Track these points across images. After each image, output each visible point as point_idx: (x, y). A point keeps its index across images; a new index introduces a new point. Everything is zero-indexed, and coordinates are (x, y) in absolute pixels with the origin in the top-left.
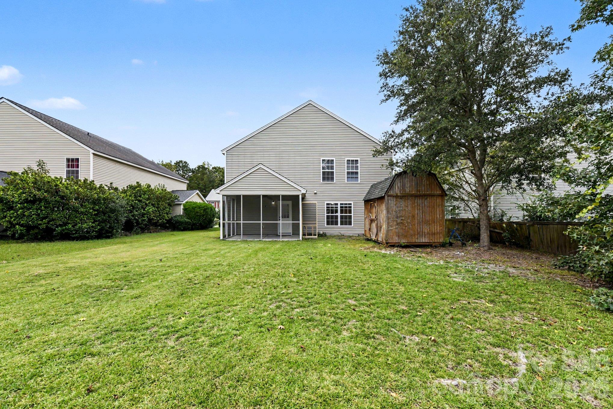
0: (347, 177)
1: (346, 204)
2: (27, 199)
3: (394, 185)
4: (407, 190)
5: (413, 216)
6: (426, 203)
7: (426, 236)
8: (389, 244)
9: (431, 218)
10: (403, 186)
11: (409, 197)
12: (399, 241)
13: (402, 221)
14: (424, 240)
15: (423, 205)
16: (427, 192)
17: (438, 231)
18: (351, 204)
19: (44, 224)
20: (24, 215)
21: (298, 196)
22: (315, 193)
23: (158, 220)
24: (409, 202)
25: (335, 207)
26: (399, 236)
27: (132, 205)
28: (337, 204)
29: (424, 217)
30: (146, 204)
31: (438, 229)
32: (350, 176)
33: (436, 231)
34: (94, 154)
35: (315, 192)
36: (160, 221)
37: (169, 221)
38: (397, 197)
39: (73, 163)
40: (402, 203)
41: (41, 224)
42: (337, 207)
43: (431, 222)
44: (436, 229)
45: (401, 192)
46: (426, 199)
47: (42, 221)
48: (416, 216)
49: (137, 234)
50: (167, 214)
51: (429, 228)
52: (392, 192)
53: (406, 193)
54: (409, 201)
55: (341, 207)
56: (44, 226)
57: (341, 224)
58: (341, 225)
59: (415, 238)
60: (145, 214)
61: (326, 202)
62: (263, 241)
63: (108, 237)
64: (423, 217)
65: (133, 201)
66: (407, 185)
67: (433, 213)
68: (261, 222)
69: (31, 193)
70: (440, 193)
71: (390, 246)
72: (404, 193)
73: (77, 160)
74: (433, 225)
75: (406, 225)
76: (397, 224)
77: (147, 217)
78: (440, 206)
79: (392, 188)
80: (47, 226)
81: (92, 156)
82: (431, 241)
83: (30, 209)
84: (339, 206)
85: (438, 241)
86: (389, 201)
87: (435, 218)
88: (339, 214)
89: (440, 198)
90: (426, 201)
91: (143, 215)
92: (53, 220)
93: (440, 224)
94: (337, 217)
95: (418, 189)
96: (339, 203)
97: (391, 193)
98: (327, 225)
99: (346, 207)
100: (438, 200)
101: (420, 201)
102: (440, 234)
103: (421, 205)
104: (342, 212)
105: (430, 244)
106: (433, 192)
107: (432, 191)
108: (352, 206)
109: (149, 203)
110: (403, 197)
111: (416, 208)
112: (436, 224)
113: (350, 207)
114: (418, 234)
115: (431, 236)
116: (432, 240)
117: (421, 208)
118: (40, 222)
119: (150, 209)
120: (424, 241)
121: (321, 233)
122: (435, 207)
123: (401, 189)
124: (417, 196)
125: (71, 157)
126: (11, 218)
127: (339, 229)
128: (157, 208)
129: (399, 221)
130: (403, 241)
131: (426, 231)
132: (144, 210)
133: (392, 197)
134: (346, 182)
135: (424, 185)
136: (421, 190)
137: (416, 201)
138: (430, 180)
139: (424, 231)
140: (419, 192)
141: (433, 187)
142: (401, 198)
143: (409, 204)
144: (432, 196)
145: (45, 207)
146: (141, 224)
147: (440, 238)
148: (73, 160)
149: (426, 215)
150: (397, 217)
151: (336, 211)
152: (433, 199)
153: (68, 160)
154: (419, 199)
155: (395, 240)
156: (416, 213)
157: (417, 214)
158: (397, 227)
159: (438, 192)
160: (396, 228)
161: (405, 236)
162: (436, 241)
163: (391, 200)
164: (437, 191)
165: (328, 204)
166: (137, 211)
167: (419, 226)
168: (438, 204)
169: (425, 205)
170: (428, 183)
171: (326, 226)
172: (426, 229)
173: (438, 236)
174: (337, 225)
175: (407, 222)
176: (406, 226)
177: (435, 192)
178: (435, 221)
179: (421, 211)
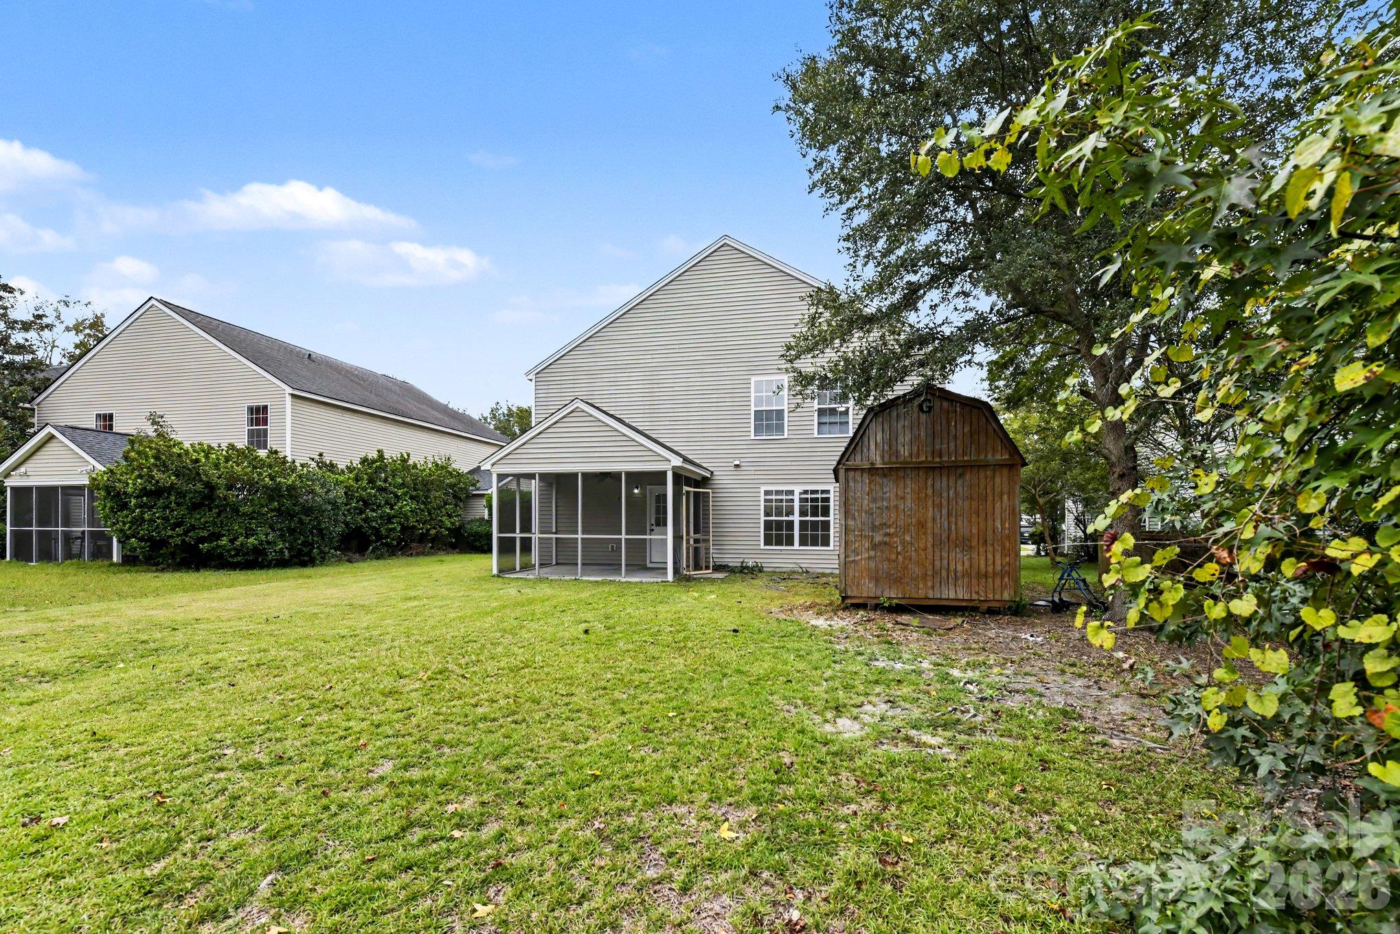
0: (819, 423)
1: (816, 492)
2: (145, 488)
3: (866, 439)
4: (905, 452)
5: (921, 525)
6: (960, 489)
7: (960, 582)
8: (849, 601)
9: (974, 531)
10: (892, 442)
11: (909, 472)
12: (879, 593)
13: (887, 539)
14: (951, 593)
15: (951, 492)
16: (964, 454)
17: (998, 568)
18: (828, 492)
19: (178, 535)
20: (143, 520)
21: (664, 473)
22: (737, 466)
23: (428, 530)
24: (910, 487)
25: (787, 501)
26: (877, 581)
27: (361, 499)
28: (792, 492)
29: (953, 527)
30: (396, 496)
31: (998, 562)
32: (826, 419)
33: (990, 569)
34: (293, 396)
35: (737, 462)
36: (433, 532)
37: (457, 532)
38: (872, 471)
39: (258, 415)
40: (890, 489)
41: (171, 537)
42: (792, 500)
43: (974, 543)
44: (990, 562)
45: (886, 459)
46: (961, 475)
47: (173, 529)
48: (930, 525)
49: (378, 558)
50: (450, 516)
51: (971, 559)
52: (858, 457)
53: (902, 459)
54: (909, 482)
55: (801, 500)
56: (178, 541)
57: (803, 542)
58: (801, 545)
59: (926, 584)
60: (394, 517)
61: (763, 488)
62: (583, 582)
63: (304, 564)
64: (949, 528)
65: (365, 489)
66: (905, 438)
67: (982, 515)
68: (580, 536)
69: (153, 477)
70: (1007, 457)
71: (853, 605)
72: (894, 459)
73: (265, 408)
74: (982, 550)
75: (899, 549)
76: (874, 547)
77: (399, 523)
78: (1005, 497)
79: (858, 448)
80: (183, 541)
81: (288, 399)
82: (975, 597)
83: (152, 507)
84: (796, 498)
85: (998, 597)
86: (852, 484)
87: (990, 533)
88: (796, 518)
89: (1005, 471)
90: (960, 482)
91: (390, 519)
92: (193, 528)
93: (1003, 548)
94: (790, 524)
95: (938, 447)
96: (798, 490)
97: (857, 461)
98: (766, 544)
99: (816, 500)
100: (998, 480)
101: (942, 483)
102: (1002, 579)
103: (945, 494)
104: (803, 513)
105: (972, 604)
106: (982, 457)
107: (979, 453)
108: (831, 496)
109: (405, 494)
110: (894, 471)
111: (930, 503)
112: (990, 548)
113: (827, 500)
114: (935, 573)
115: (974, 582)
116: (977, 593)
117: (945, 503)
118: (170, 533)
119: (407, 506)
120: (952, 596)
121: (750, 564)
122: (990, 498)
123: (886, 448)
124: (934, 469)
125: (255, 404)
126: (124, 524)
127: (796, 556)
128: (424, 503)
129: (878, 538)
130: (891, 594)
131: (960, 568)
132: (392, 508)
133: (858, 473)
134: (816, 435)
135: (956, 437)
136: (945, 451)
137: (930, 482)
138: (975, 420)
139: (952, 567)
140: (941, 457)
141: (982, 440)
142: (885, 476)
143: (908, 490)
144: (979, 466)
145: (178, 504)
146: (387, 537)
147: (1003, 588)
148: (258, 409)
149: (960, 523)
150: (874, 528)
151: (790, 512)
152: (982, 475)
153: (251, 410)
154: (937, 479)
155: (867, 589)
156: (930, 514)
157: (934, 519)
158: (872, 553)
159: (998, 457)
160: (870, 558)
161: (897, 581)
162: (991, 596)
163: (855, 481)
164: (994, 450)
165: (767, 493)
166: (373, 510)
167: (938, 554)
168: (998, 490)
169: (956, 493)
170: (967, 429)
171: (762, 547)
172: (959, 561)
173: (998, 581)
174: (792, 544)
175: (903, 543)
176: (898, 553)
177: (990, 457)
178: (990, 537)
179: (944, 511)
